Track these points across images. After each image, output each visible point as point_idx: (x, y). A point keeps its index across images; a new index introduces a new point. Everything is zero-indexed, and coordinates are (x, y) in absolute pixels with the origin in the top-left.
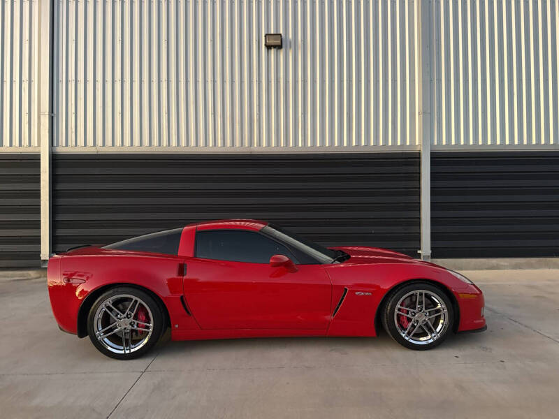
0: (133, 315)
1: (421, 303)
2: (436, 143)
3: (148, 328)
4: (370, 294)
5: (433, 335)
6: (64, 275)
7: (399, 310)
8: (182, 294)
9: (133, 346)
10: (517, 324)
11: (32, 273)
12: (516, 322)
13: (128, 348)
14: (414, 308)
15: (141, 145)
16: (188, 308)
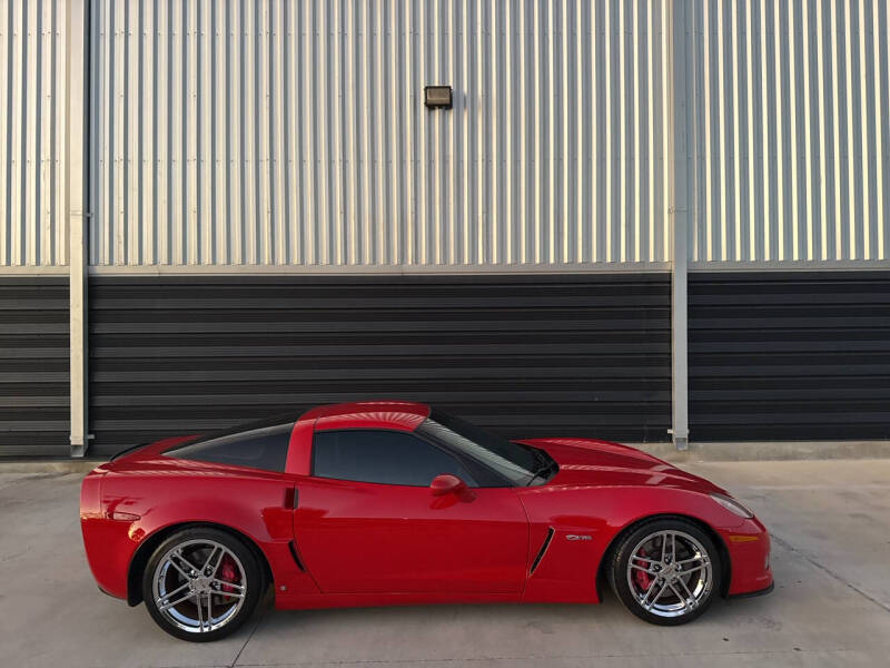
0: (215, 570)
1: (669, 549)
2: (696, 259)
3: (238, 592)
4: (590, 538)
5: (689, 601)
6: (106, 502)
7: (635, 562)
8: (291, 539)
9: (215, 621)
10: (823, 571)
11: (57, 466)
12: (820, 567)
13: (207, 623)
14: (659, 559)
15: (229, 262)
16: (299, 557)
